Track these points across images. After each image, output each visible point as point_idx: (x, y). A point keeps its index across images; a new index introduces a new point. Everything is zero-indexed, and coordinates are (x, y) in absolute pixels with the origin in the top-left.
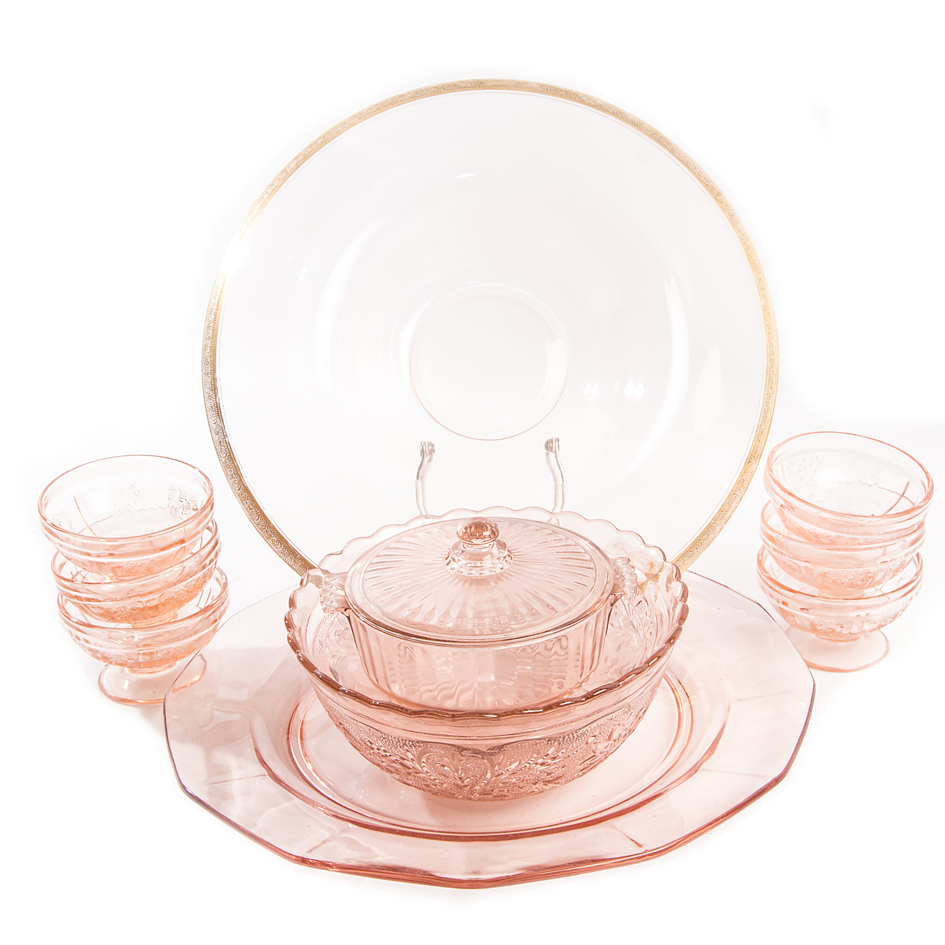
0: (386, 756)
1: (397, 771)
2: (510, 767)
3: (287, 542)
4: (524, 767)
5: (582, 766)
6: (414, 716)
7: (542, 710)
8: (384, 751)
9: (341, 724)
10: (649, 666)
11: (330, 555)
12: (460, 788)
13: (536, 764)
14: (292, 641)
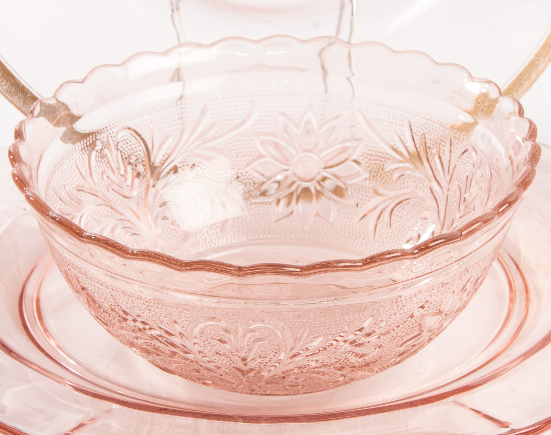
0: (145, 329)
1: (158, 352)
2: (312, 345)
3: (13, 77)
4: (329, 346)
5: (403, 347)
6: (185, 268)
7: (361, 264)
8: (143, 322)
9: (83, 288)
10: (499, 213)
11: (68, 82)
12: (243, 372)
13: (345, 341)
14: (19, 178)
